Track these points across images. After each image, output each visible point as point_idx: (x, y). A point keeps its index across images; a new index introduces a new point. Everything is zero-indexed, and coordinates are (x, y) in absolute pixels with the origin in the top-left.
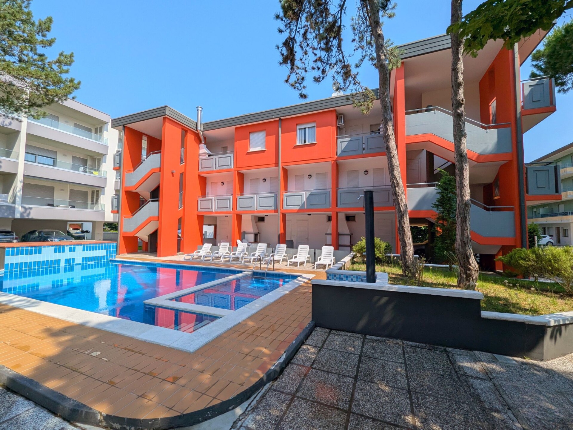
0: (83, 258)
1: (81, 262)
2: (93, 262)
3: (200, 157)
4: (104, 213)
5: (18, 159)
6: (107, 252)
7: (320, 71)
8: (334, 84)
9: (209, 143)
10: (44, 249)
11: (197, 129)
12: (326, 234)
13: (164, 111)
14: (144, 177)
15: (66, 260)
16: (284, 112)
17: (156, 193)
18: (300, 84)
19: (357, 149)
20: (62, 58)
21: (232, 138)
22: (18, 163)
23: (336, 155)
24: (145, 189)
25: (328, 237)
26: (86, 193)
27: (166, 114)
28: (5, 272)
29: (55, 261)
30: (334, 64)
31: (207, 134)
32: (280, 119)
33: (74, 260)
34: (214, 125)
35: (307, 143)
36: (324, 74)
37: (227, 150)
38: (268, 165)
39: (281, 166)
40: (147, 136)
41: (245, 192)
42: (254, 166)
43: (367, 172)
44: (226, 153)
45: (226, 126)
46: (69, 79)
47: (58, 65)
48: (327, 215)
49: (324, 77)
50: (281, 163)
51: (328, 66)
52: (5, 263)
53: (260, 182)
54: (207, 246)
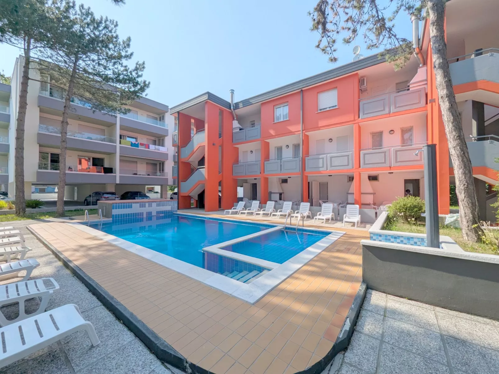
0: (157, 212)
2: (163, 215)
3: (234, 131)
4: (168, 179)
5: (116, 143)
6: (172, 207)
7: (351, 31)
8: (366, 42)
9: (240, 119)
10: (133, 205)
11: (230, 108)
12: (348, 193)
13: (205, 97)
14: (193, 150)
15: (147, 213)
16: (306, 83)
17: (201, 162)
18: (331, 47)
19: (383, 109)
20: (138, 66)
21: (258, 113)
22: (116, 146)
23: (359, 117)
24: (194, 160)
25: (349, 196)
26: (156, 165)
27: (208, 99)
28: (113, 220)
29: (140, 213)
30: (366, 21)
31: (238, 111)
32: (302, 90)
33: (151, 212)
34: (244, 103)
35: (328, 109)
36: (354, 34)
37: (254, 124)
38: (291, 133)
39: (302, 133)
40: (194, 118)
41: (270, 158)
42: (278, 135)
43: (393, 132)
44: (254, 126)
45: (253, 103)
46: (143, 81)
47: (135, 72)
48: (348, 176)
49: (355, 37)
50: (303, 130)
51: (359, 24)
52: (113, 214)
53: (284, 149)
54: (241, 204)
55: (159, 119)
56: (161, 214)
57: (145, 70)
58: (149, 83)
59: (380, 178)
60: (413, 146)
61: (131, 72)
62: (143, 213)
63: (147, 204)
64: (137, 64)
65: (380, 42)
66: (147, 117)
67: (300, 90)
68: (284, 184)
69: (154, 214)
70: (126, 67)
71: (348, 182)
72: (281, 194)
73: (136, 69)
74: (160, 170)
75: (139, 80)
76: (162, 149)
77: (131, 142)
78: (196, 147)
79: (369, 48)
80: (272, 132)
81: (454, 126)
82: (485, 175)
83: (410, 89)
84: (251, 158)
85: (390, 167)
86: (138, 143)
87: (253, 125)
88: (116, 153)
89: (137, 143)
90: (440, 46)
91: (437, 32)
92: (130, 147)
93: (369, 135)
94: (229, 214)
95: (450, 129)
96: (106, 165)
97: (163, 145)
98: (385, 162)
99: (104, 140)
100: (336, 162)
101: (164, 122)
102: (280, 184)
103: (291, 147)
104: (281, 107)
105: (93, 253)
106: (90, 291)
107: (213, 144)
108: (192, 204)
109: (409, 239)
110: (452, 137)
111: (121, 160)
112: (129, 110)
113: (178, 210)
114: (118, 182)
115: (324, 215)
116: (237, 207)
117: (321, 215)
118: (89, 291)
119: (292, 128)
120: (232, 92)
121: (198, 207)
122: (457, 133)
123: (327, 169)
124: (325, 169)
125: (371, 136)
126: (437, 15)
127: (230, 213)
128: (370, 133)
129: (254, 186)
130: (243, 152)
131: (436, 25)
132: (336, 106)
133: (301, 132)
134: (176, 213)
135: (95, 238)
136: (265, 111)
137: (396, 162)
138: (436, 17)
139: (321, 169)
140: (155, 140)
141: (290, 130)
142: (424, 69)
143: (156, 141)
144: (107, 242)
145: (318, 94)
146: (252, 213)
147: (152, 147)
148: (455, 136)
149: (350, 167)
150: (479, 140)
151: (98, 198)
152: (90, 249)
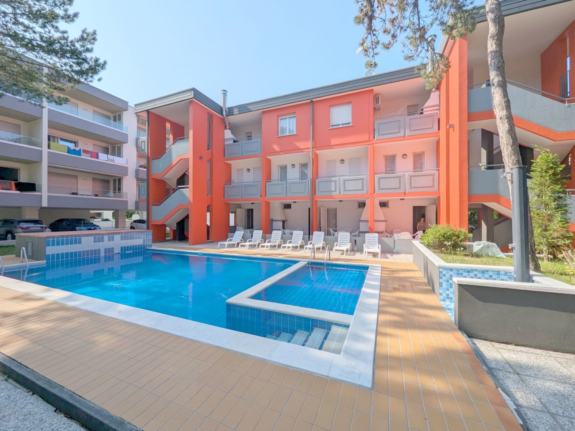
0: (122, 248)
1: (120, 252)
3: (225, 143)
4: (127, 201)
5: (41, 147)
6: (144, 241)
7: (390, 35)
8: (403, 52)
9: (234, 129)
10: (83, 239)
11: (222, 114)
12: (360, 221)
13: (190, 94)
14: (171, 164)
15: (106, 249)
16: (317, 93)
17: (182, 180)
18: (373, 49)
19: (398, 131)
20: (85, 36)
21: (258, 122)
22: (41, 151)
23: (374, 138)
24: (171, 177)
25: (361, 224)
26: (108, 182)
27: (193, 98)
28: (47, 263)
29: (95, 250)
30: (406, 27)
31: (232, 119)
32: (312, 101)
33: (113, 249)
34: (240, 109)
35: (341, 126)
36: (393, 40)
37: (251, 136)
38: (298, 150)
39: (313, 151)
40: (171, 122)
41: (272, 179)
42: (284, 151)
43: (406, 156)
44: (251, 139)
45: (252, 110)
46: (94, 57)
47: (80, 43)
48: (358, 202)
49: (394, 43)
50: (313, 148)
51: (400, 29)
52: (47, 254)
53: (289, 168)
54: (239, 234)
55: (112, 118)
56: (128, 250)
57: (96, 43)
58: (105, 63)
59: (390, 204)
60: (424, 173)
61: (71, 42)
62: (99, 250)
63: (106, 238)
64: (84, 32)
65: (417, 53)
66: (93, 113)
67: (309, 101)
68: (287, 210)
69: (117, 250)
70: (65, 32)
71: (358, 208)
72: (284, 222)
73: (82, 39)
74: (115, 189)
75: (88, 55)
76: (117, 161)
77: (68, 147)
78: (175, 159)
79: (406, 59)
80: (276, 147)
81: (513, 150)
82: (499, 202)
83: (424, 113)
84: (248, 178)
85: (405, 193)
86: (80, 149)
87: (249, 137)
88: (41, 161)
89: (78, 149)
90: (499, 62)
91: (496, 48)
92: (67, 154)
93: (383, 158)
94: (224, 247)
95: (509, 152)
96: (23, 178)
97: (119, 155)
98: (400, 188)
99: (18, 140)
100: (351, 186)
101: (122, 123)
102: (283, 209)
103: (297, 167)
104: (286, 118)
105: (33, 326)
106: (58, 409)
107: (201, 158)
108: (167, 235)
109: (483, 272)
110: (511, 161)
111: (49, 173)
112: (66, 101)
113: (153, 244)
114: (45, 204)
115: (341, 245)
116: (233, 239)
117: (338, 246)
118: (55, 411)
119: (301, 145)
120: (223, 93)
121: (177, 239)
122: (516, 158)
123: (340, 194)
124: (337, 193)
125: (384, 158)
126: (498, 29)
127: (226, 246)
128: (384, 156)
129: (250, 212)
130: (237, 169)
131: (496, 40)
132: (349, 123)
133: (311, 150)
134: (150, 248)
135: (26, 298)
136: (267, 121)
137: (411, 188)
138: (497, 31)
139: (333, 194)
140: (107, 147)
141: (297, 146)
142: (437, 93)
143: (108, 149)
144: (55, 303)
145: (330, 108)
146: (255, 246)
147: (103, 157)
148: (514, 160)
149: (365, 192)
150: (489, 168)
151: (8, 229)
152: (25, 319)
